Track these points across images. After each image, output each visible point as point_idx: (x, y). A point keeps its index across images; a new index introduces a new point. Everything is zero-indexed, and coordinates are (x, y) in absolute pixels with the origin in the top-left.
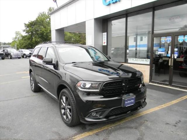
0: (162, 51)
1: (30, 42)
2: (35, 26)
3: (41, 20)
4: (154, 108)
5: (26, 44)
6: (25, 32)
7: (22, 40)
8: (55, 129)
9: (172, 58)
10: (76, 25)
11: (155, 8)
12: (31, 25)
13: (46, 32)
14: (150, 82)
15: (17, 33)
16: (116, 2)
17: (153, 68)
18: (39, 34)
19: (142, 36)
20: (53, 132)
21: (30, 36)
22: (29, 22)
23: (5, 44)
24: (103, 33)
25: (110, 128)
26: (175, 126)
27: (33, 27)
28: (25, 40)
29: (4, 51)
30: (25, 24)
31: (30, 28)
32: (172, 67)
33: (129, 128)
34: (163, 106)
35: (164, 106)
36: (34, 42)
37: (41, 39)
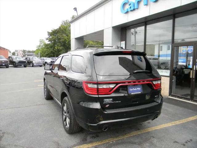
0: (183, 62)
1: (52, 50)
2: (58, 34)
3: (64, 28)
4: (166, 124)
5: (48, 53)
6: (48, 40)
7: (45, 48)
8: (55, 139)
9: (193, 70)
10: (95, 34)
11: (176, 15)
12: (54, 33)
13: (69, 40)
14: (169, 96)
15: (41, 41)
16: (134, 10)
17: (173, 80)
18: (61, 42)
19: (169, 45)
20: (53, 141)
21: (52, 45)
22: (52, 30)
23: (29, 52)
24: (122, 42)
25: (111, 142)
26: (184, 145)
27: (56, 35)
28: (48, 48)
29: (26, 58)
30: (49, 33)
31: (53, 36)
32: (194, 80)
33: (131, 143)
34: (176, 123)
35: (178, 122)
36: (56, 50)
37: (63, 48)
